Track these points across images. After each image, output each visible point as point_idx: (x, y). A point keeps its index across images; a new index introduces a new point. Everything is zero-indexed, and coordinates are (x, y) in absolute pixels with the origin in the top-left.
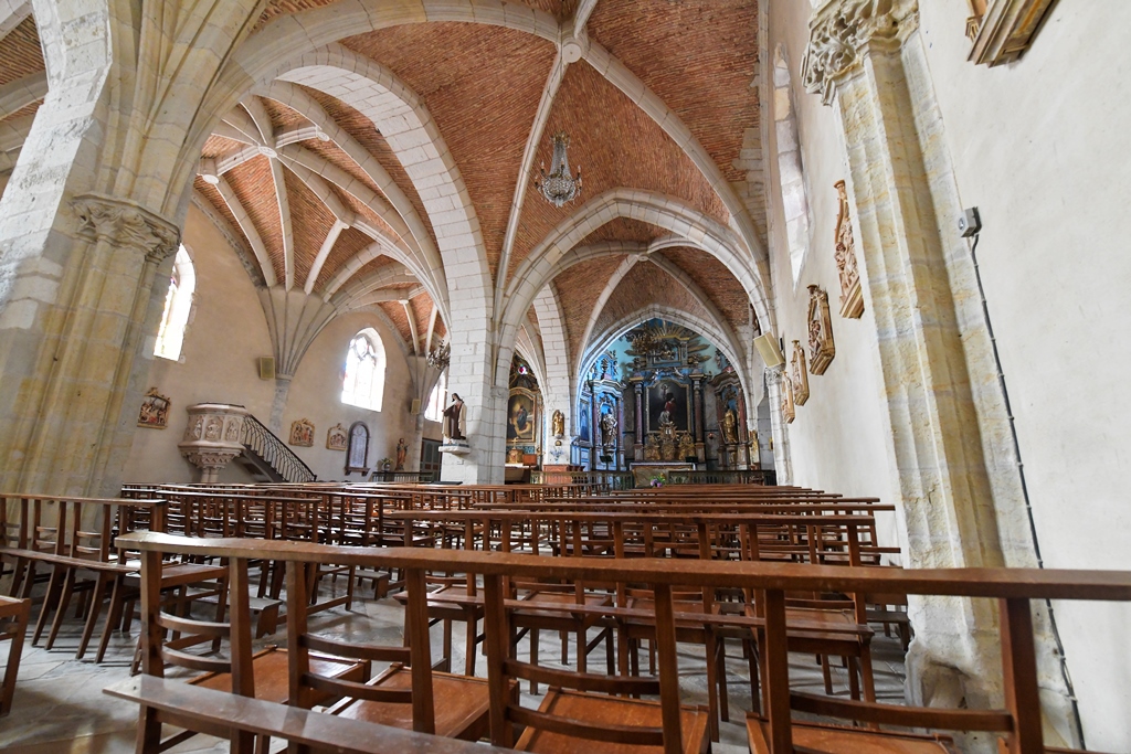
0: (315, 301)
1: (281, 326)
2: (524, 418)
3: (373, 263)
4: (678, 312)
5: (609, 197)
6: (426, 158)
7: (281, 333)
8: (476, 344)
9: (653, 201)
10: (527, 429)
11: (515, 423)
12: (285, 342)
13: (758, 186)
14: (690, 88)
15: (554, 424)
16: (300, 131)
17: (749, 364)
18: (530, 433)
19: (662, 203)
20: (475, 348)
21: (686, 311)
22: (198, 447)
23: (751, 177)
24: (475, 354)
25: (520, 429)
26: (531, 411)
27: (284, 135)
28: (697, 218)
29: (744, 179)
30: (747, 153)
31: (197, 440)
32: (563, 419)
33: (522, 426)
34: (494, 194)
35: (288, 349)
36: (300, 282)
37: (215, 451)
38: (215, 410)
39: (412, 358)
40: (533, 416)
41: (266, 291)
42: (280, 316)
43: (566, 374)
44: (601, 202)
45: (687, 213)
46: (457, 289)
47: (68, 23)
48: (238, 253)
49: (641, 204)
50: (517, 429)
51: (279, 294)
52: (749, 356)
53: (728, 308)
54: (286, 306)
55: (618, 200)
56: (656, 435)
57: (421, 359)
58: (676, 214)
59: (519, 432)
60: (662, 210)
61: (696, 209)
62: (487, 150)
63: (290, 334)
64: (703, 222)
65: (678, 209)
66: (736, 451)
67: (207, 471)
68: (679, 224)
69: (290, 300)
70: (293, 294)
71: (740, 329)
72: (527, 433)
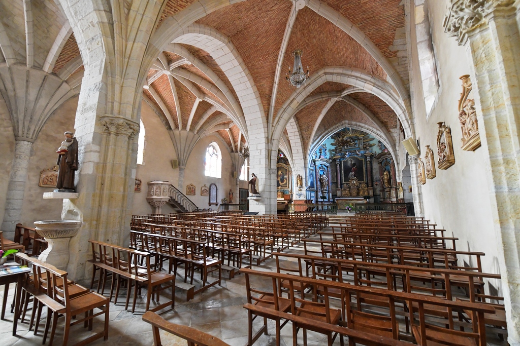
0: (191, 134)
1: (179, 146)
2: (283, 177)
3: (213, 115)
4: (358, 124)
5: (321, 72)
6: (233, 67)
7: (179, 149)
8: (261, 150)
9: (345, 72)
10: (285, 182)
11: (279, 180)
13: (404, 59)
14: (364, 11)
15: (297, 181)
16: (179, 61)
17: (397, 148)
18: (286, 184)
19: (349, 73)
20: (261, 152)
21: (362, 123)
22: (153, 199)
23: (399, 54)
24: (261, 154)
25: (282, 182)
27: (172, 64)
28: (369, 78)
29: (396, 56)
30: (398, 41)
31: (152, 196)
32: (302, 179)
33: (282, 181)
34: (265, 78)
35: (182, 153)
36: (184, 127)
37: (159, 200)
38: (158, 184)
39: (233, 154)
41: (171, 131)
42: (178, 141)
43: (302, 157)
44: (317, 75)
45: (363, 76)
46: (251, 125)
47: (88, 41)
48: (159, 117)
49: (338, 74)
50: (280, 182)
51: (177, 132)
52: (397, 144)
53: (386, 120)
54: (180, 137)
55: (325, 73)
56: (347, 184)
57: (236, 154)
58: (357, 77)
59: (281, 184)
60: (349, 76)
61: (368, 74)
62: (261, 58)
63: (183, 149)
64: (372, 80)
65: (358, 75)
66: (390, 191)
67: (157, 208)
68: (358, 82)
69: (181, 134)
70: (182, 132)
71: (392, 130)
72: (285, 184)
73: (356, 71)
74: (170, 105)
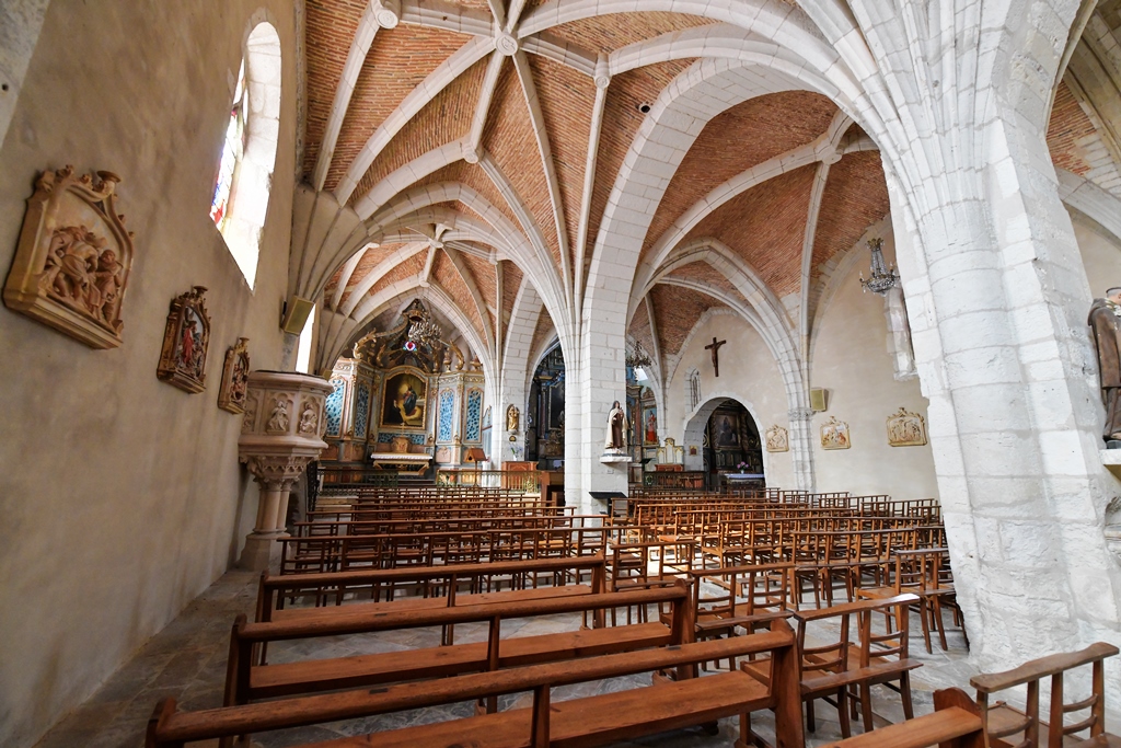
1: (311, 253)
2: (413, 402)
5: (707, 243)
7: (308, 263)
8: (616, 350)
10: (417, 415)
11: (401, 406)
12: (310, 277)
14: (836, 211)
15: (508, 419)
18: (420, 419)
19: (740, 264)
22: (290, 447)
23: (822, 278)
24: (615, 360)
25: (408, 414)
26: (422, 395)
28: (762, 286)
30: (830, 263)
31: (282, 434)
33: (409, 411)
36: (353, 202)
40: (424, 400)
41: (310, 196)
42: (315, 236)
45: (755, 279)
48: (298, 123)
49: (726, 259)
50: (403, 414)
51: (328, 206)
53: (667, 339)
54: (331, 227)
55: (711, 248)
56: (557, 432)
58: (748, 277)
59: (405, 417)
60: (739, 270)
61: (762, 279)
64: (765, 290)
65: (751, 274)
67: (279, 487)
68: (748, 285)
69: (340, 218)
70: (346, 213)
71: (668, 356)
72: (415, 419)
73: (749, 267)
74: (365, 114)
